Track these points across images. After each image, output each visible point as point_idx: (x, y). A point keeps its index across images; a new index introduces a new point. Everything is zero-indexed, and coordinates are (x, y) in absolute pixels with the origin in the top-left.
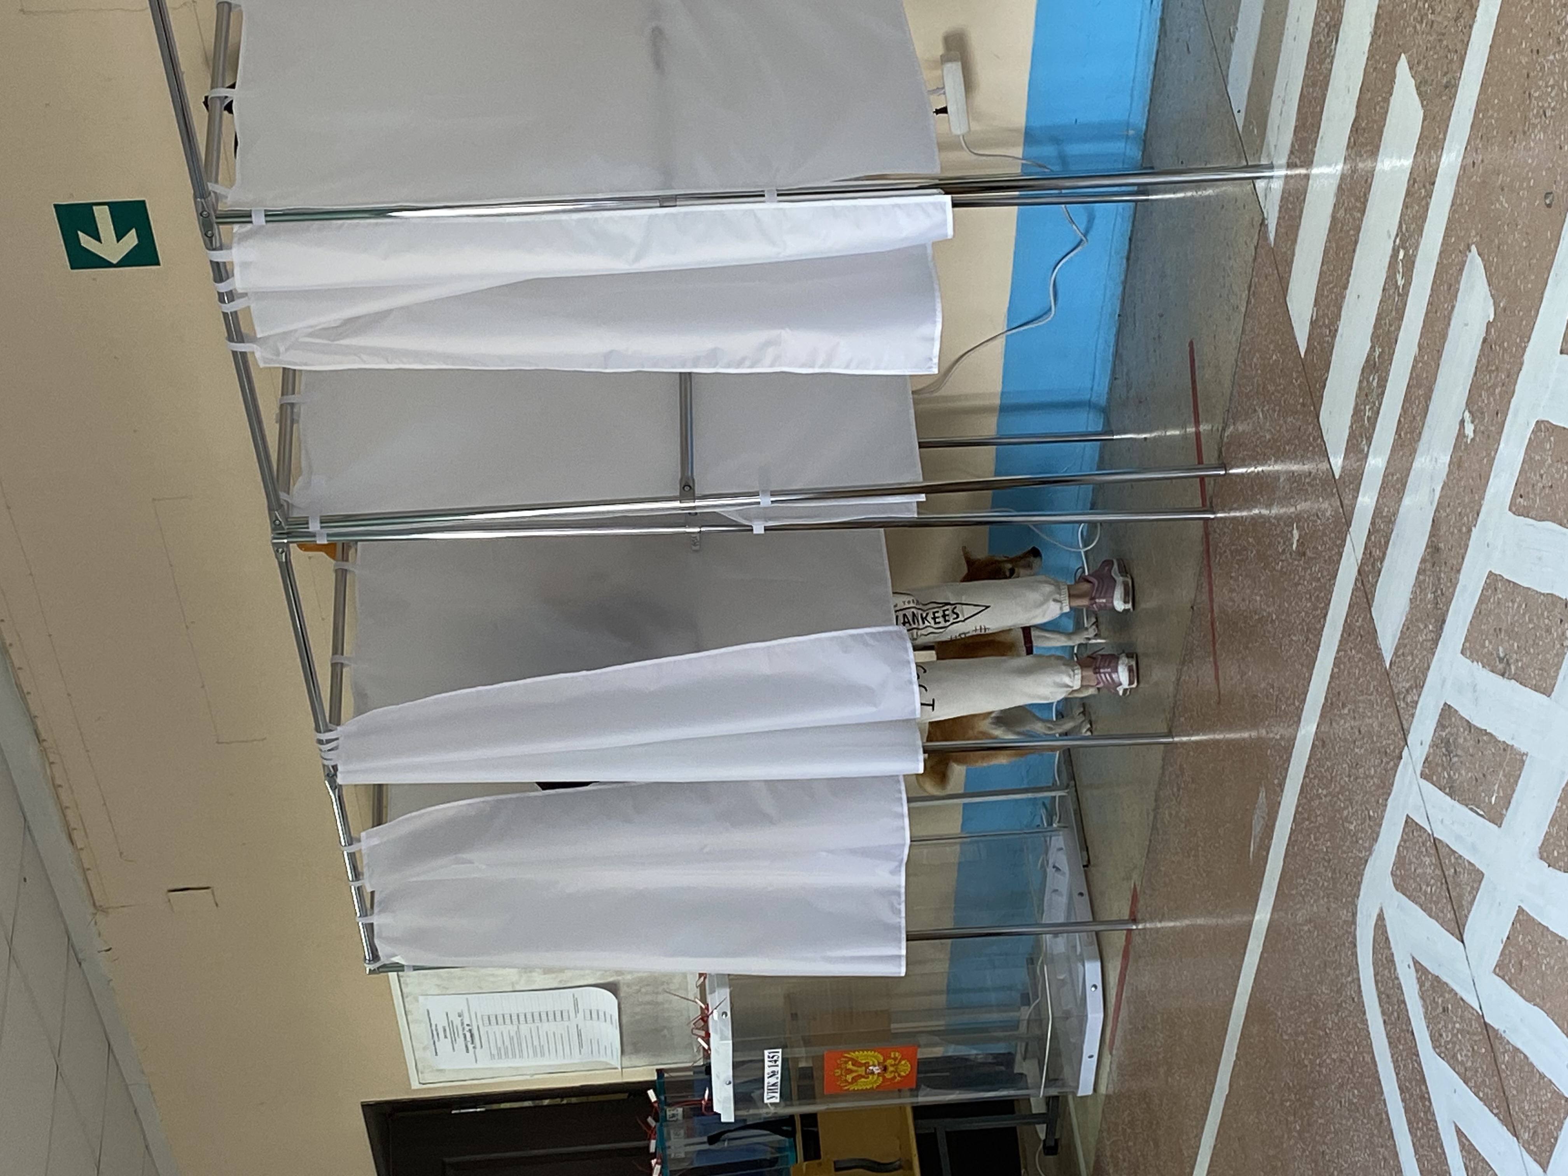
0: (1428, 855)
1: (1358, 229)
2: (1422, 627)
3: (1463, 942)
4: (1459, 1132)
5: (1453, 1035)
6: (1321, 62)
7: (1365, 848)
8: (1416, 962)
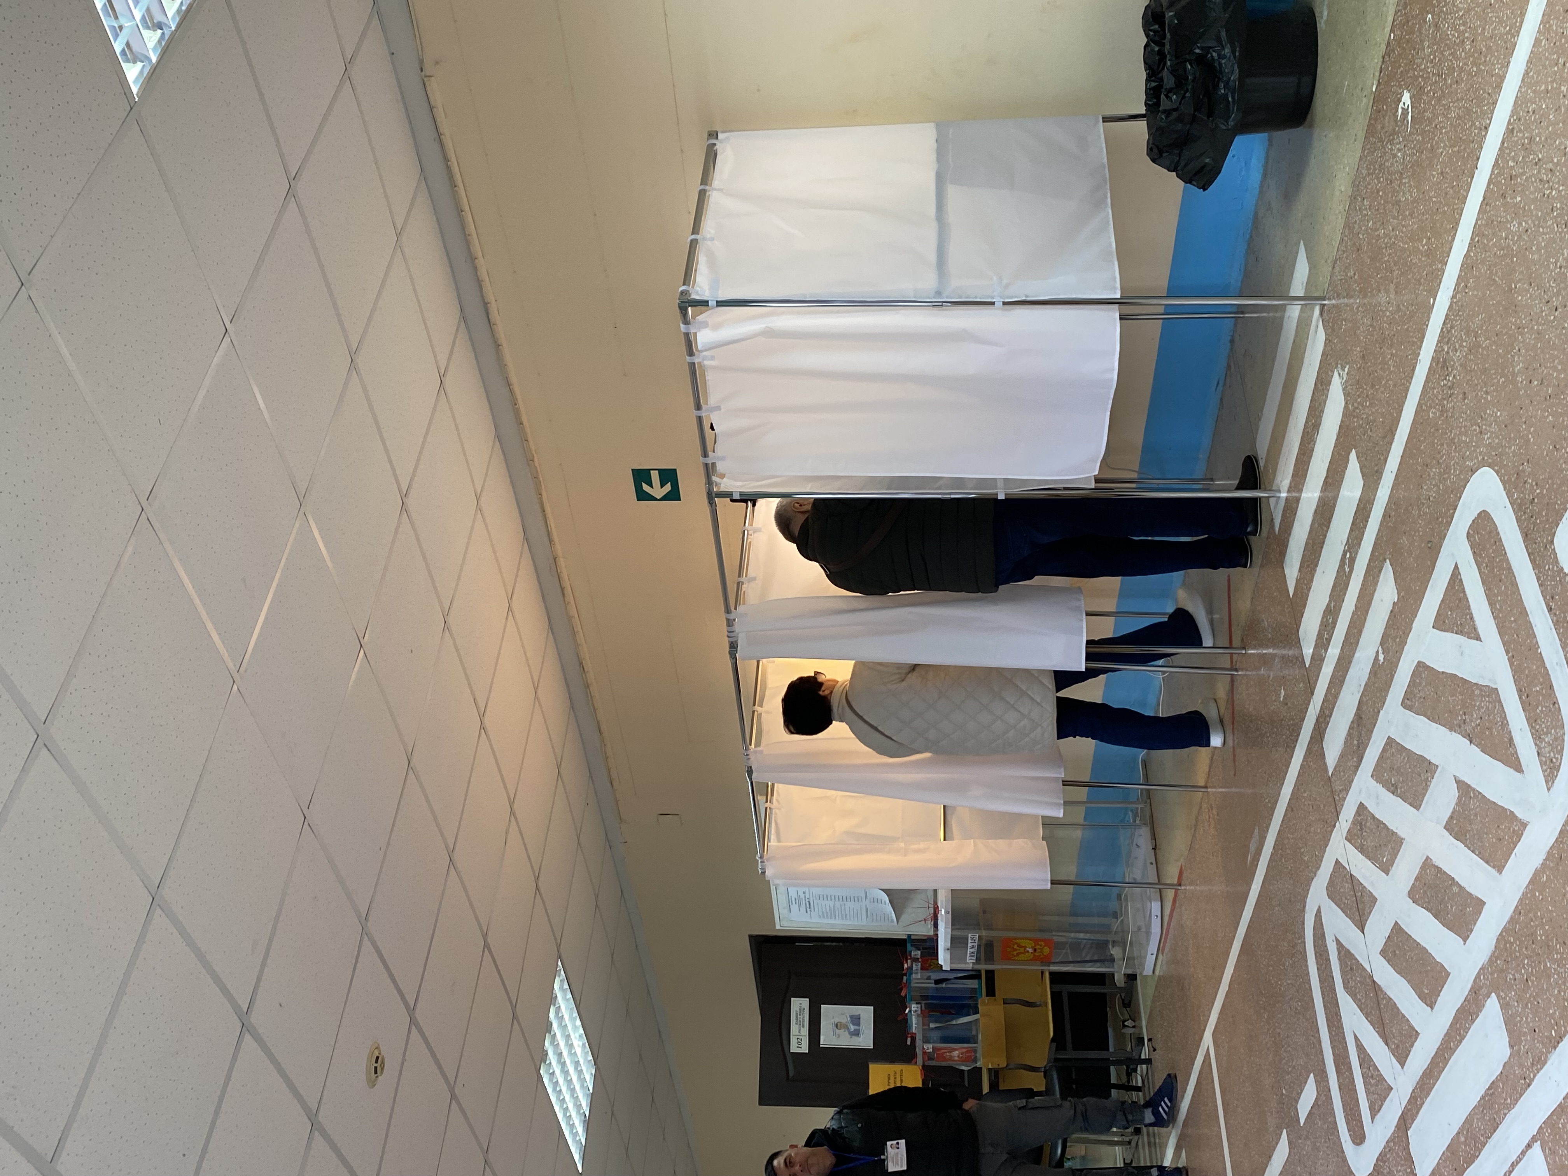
0: (1347, 882)
1: (1325, 536)
2: (1350, 758)
3: (1363, 933)
4: (1356, 1037)
5: (1356, 984)
6: (1309, 443)
7: (1312, 872)
8: (1337, 940)
